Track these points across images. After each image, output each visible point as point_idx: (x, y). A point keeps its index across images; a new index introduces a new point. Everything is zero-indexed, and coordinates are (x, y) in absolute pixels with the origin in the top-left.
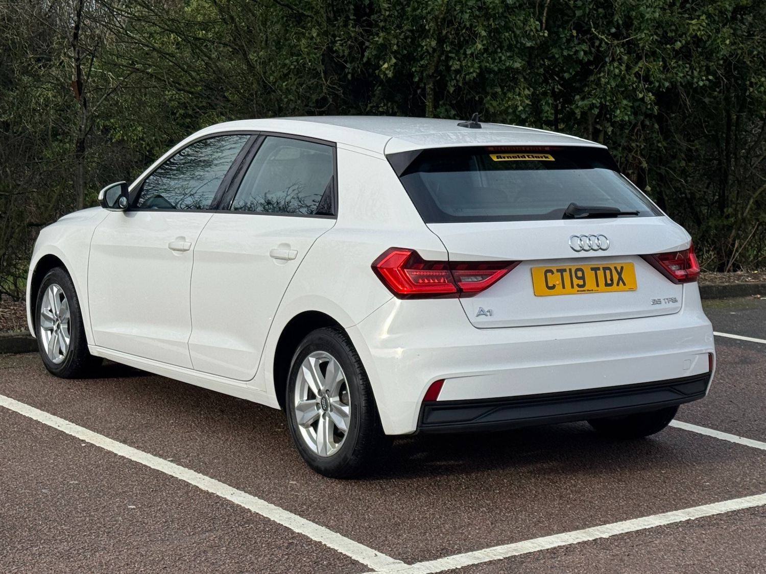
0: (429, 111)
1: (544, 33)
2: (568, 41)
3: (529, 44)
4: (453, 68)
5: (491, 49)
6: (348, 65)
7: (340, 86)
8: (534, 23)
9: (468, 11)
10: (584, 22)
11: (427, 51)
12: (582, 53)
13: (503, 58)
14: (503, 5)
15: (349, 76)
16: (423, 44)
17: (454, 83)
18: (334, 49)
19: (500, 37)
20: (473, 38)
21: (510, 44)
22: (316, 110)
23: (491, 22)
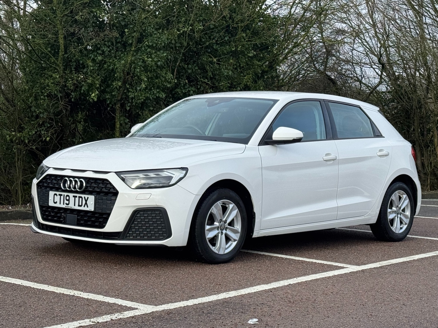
0: (117, 119)
1: (175, 80)
2: (185, 85)
3: (169, 86)
4: (130, 97)
5: (149, 88)
6: (73, 94)
7: (68, 104)
8: (170, 76)
9: (138, 67)
11: (116, 87)
13: (155, 92)
14: (156, 65)
15: (73, 100)
16: (114, 84)
17: (129, 104)
18: (67, 85)
19: (153, 82)
20: (139, 82)
21: (159, 85)
22: (55, 118)
23: (149, 74)
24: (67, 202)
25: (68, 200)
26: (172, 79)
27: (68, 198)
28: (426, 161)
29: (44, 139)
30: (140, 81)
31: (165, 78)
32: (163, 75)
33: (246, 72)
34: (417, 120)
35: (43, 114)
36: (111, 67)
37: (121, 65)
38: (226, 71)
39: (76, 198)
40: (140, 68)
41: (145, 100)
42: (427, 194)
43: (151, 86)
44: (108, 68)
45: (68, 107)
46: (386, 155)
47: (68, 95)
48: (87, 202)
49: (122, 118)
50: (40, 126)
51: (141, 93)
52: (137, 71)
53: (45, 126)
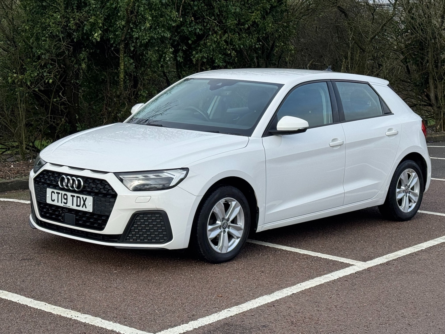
0: (122, 60)
1: (180, 19)
2: (190, 23)
3: (174, 25)
4: (134, 37)
5: (153, 26)
6: (75, 34)
7: (71, 45)
8: (175, 14)
9: (142, 6)
10: (198, 13)
11: (120, 27)
12: (198, 30)
13: (160, 32)
14: (160, 3)
15: (75, 40)
16: (117, 23)
17: (133, 44)
18: (69, 25)
19: (158, 20)
20: (144, 21)
21: (164, 24)
22: (57, 59)
23: (153, 12)
24: (65, 201)
25: (66, 199)
26: (177, 17)
27: (65, 197)
28: (439, 94)
29: (47, 81)
30: (145, 19)
31: (170, 16)
32: (168, 13)
33: (254, 7)
34: (431, 52)
35: (45, 55)
36: (114, 5)
37: (125, 3)
38: (233, 7)
39: (74, 198)
40: (144, 7)
41: (149, 40)
42: (439, 137)
43: (156, 25)
44: (111, 6)
45: (71, 48)
46: (395, 135)
47: (69, 35)
48: (86, 203)
49: (126, 59)
50: (42, 67)
51: (145, 33)
52: (141, 10)
53: (47, 68)
